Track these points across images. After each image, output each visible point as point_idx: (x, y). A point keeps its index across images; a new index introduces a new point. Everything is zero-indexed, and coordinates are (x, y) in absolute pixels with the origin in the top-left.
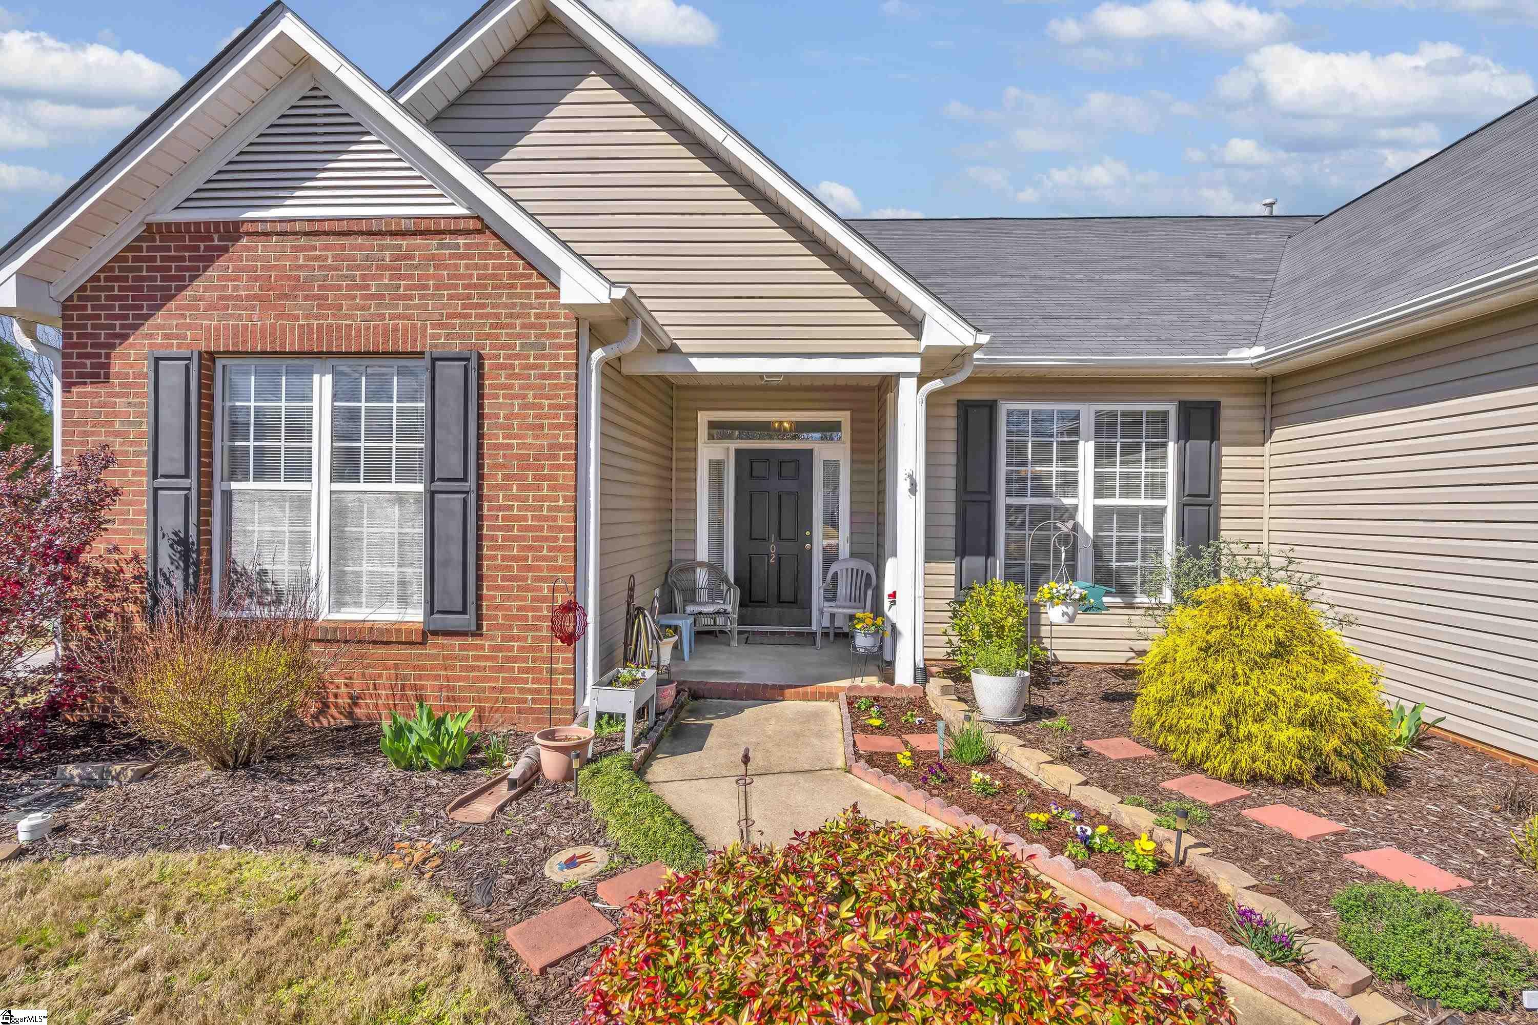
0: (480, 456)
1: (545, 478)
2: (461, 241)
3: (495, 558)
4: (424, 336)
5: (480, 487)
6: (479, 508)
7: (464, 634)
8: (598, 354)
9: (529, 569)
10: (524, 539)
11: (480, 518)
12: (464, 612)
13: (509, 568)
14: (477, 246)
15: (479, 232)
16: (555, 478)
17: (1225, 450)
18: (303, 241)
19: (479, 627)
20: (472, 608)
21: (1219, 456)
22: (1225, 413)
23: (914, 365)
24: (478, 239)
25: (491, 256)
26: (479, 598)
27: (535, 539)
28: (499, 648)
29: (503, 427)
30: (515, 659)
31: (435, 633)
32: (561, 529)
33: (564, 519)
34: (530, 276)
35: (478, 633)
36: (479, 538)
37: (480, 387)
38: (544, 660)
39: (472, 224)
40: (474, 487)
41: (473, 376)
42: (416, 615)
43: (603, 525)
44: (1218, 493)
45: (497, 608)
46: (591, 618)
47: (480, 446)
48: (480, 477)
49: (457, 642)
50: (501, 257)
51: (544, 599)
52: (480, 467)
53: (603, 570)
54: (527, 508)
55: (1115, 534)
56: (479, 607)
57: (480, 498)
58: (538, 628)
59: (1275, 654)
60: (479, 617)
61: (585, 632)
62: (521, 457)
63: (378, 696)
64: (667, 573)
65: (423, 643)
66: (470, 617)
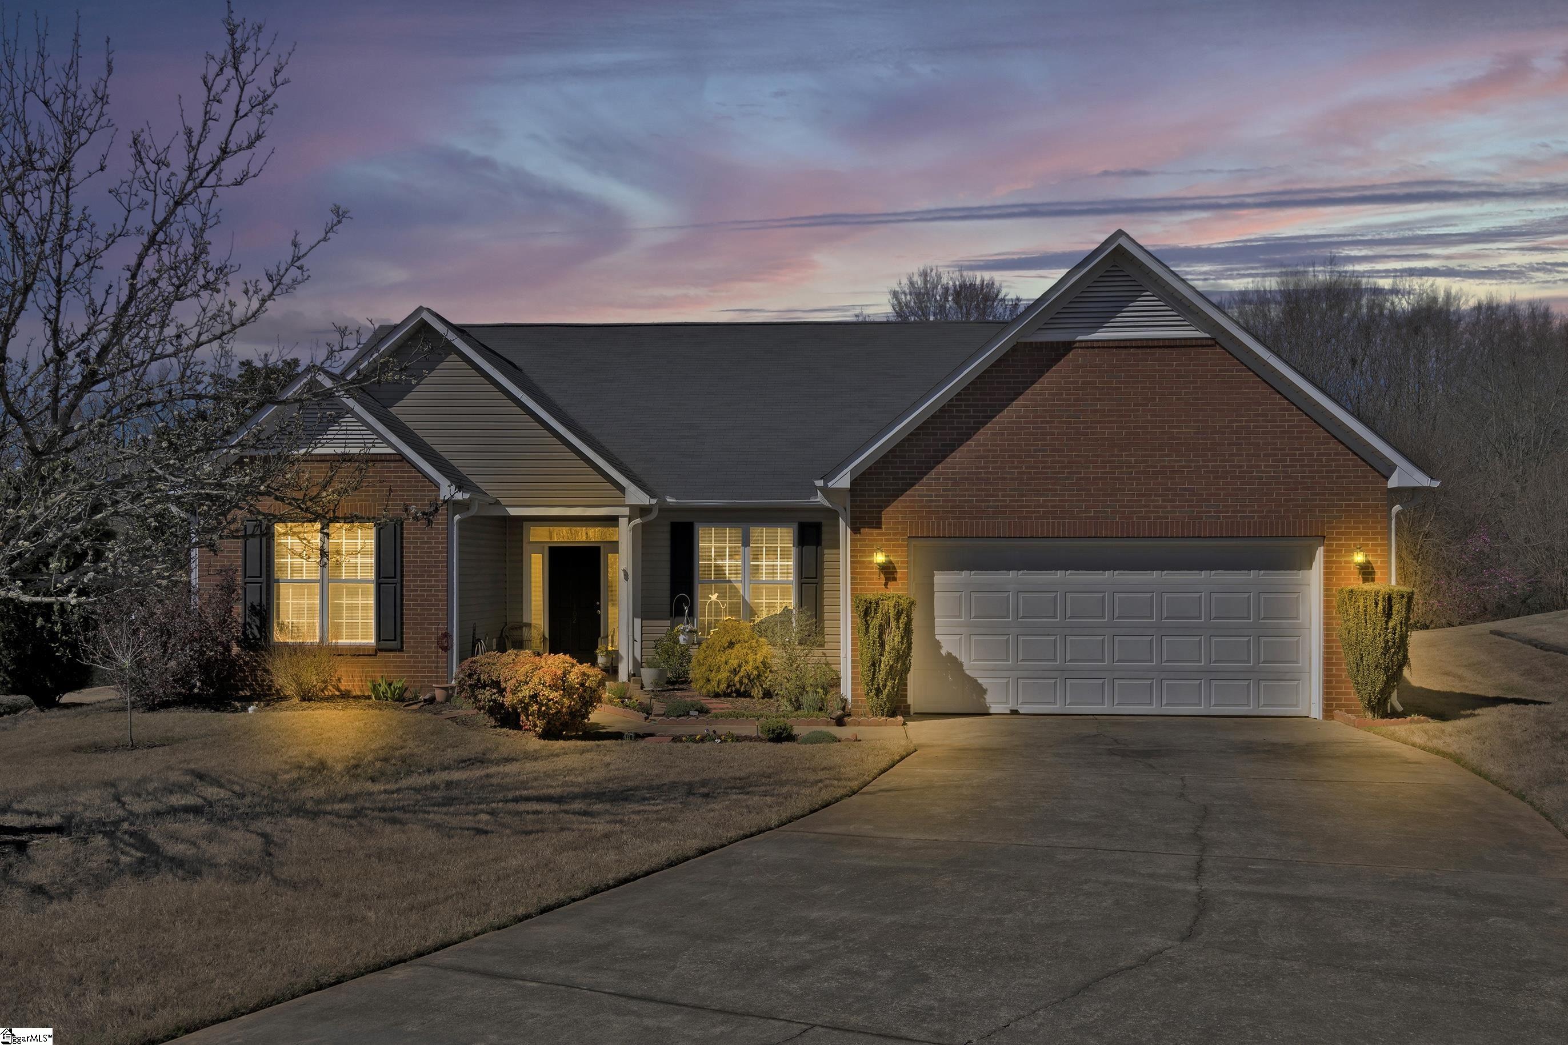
0: (402, 566)
1: (433, 576)
2: (392, 465)
3: (409, 614)
4: (375, 509)
5: (402, 581)
6: (402, 590)
7: (395, 650)
8: (457, 517)
9: (426, 619)
10: (423, 605)
11: (402, 595)
12: (395, 640)
13: (416, 619)
14: (399, 467)
15: (401, 461)
16: (437, 576)
17: (826, 551)
18: (316, 464)
19: (402, 647)
20: (399, 638)
21: (823, 555)
22: (824, 529)
23: (626, 511)
24: (400, 464)
25: (406, 472)
26: (402, 633)
27: (428, 605)
28: (412, 657)
29: (413, 552)
30: (420, 662)
31: (381, 650)
32: (441, 600)
33: (442, 596)
34: (425, 482)
35: (401, 650)
36: (402, 605)
37: (402, 533)
38: (433, 662)
39: (398, 458)
40: (399, 581)
41: (398, 528)
42: (371, 640)
43: (460, 598)
44: (822, 577)
45: (410, 638)
46: (455, 641)
47: (402, 562)
48: (402, 576)
49: (391, 654)
50: (411, 472)
51: (433, 633)
52: (402, 571)
53: (460, 622)
54: (425, 591)
55: (764, 601)
56: (402, 638)
57: (402, 586)
58: (430, 647)
59: (728, 647)
60: (402, 642)
61: (452, 646)
62: (422, 567)
63: (354, 681)
64: (502, 631)
65: (375, 655)
66: (398, 642)
